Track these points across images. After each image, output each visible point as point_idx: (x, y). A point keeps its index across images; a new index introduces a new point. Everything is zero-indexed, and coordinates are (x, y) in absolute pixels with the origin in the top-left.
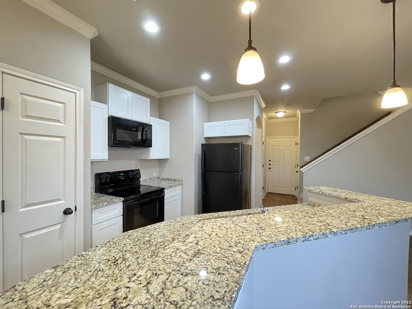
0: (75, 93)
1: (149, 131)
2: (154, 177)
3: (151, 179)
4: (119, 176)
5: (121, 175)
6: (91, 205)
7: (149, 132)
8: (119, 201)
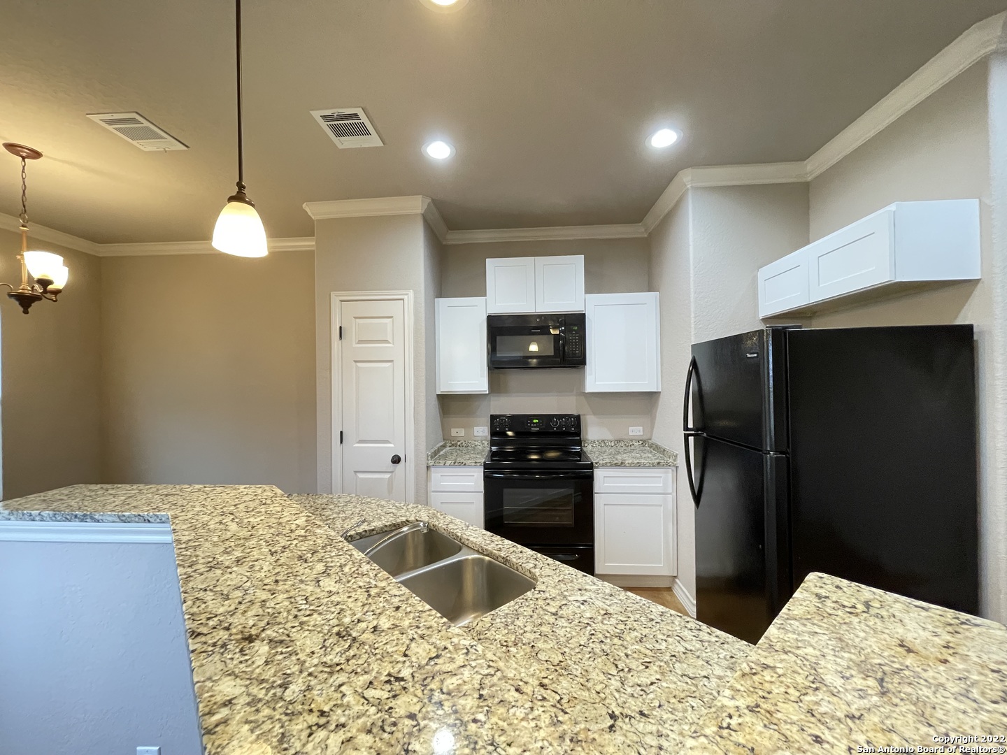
0: (403, 299)
1: (576, 328)
2: (631, 438)
3: (619, 441)
4: (529, 423)
5: (534, 423)
6: (428, 460)
7: (574, 330)
8: (473, 464)
